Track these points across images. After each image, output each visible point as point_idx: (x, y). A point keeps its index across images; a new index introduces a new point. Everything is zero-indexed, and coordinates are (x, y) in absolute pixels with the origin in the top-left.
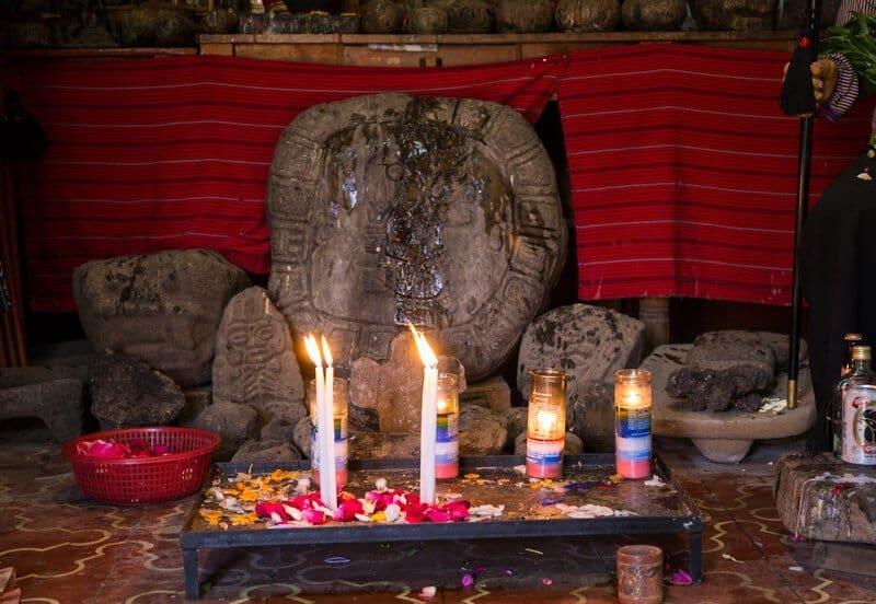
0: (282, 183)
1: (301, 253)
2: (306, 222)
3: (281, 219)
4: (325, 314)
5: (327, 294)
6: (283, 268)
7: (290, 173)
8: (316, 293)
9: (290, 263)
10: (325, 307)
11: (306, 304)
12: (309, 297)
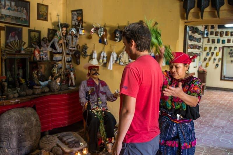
0: (2, 128)
1: (7, 139)
2: (7, 134)
3: (2, 134)
4: (13, 148)
5: (13, 145)
6: (3, 142)
7: (4, 126)
8: (11, 145)
9: (5, 141)
10: (13, 147)
11: (9, 147)
12: (10, 146)
